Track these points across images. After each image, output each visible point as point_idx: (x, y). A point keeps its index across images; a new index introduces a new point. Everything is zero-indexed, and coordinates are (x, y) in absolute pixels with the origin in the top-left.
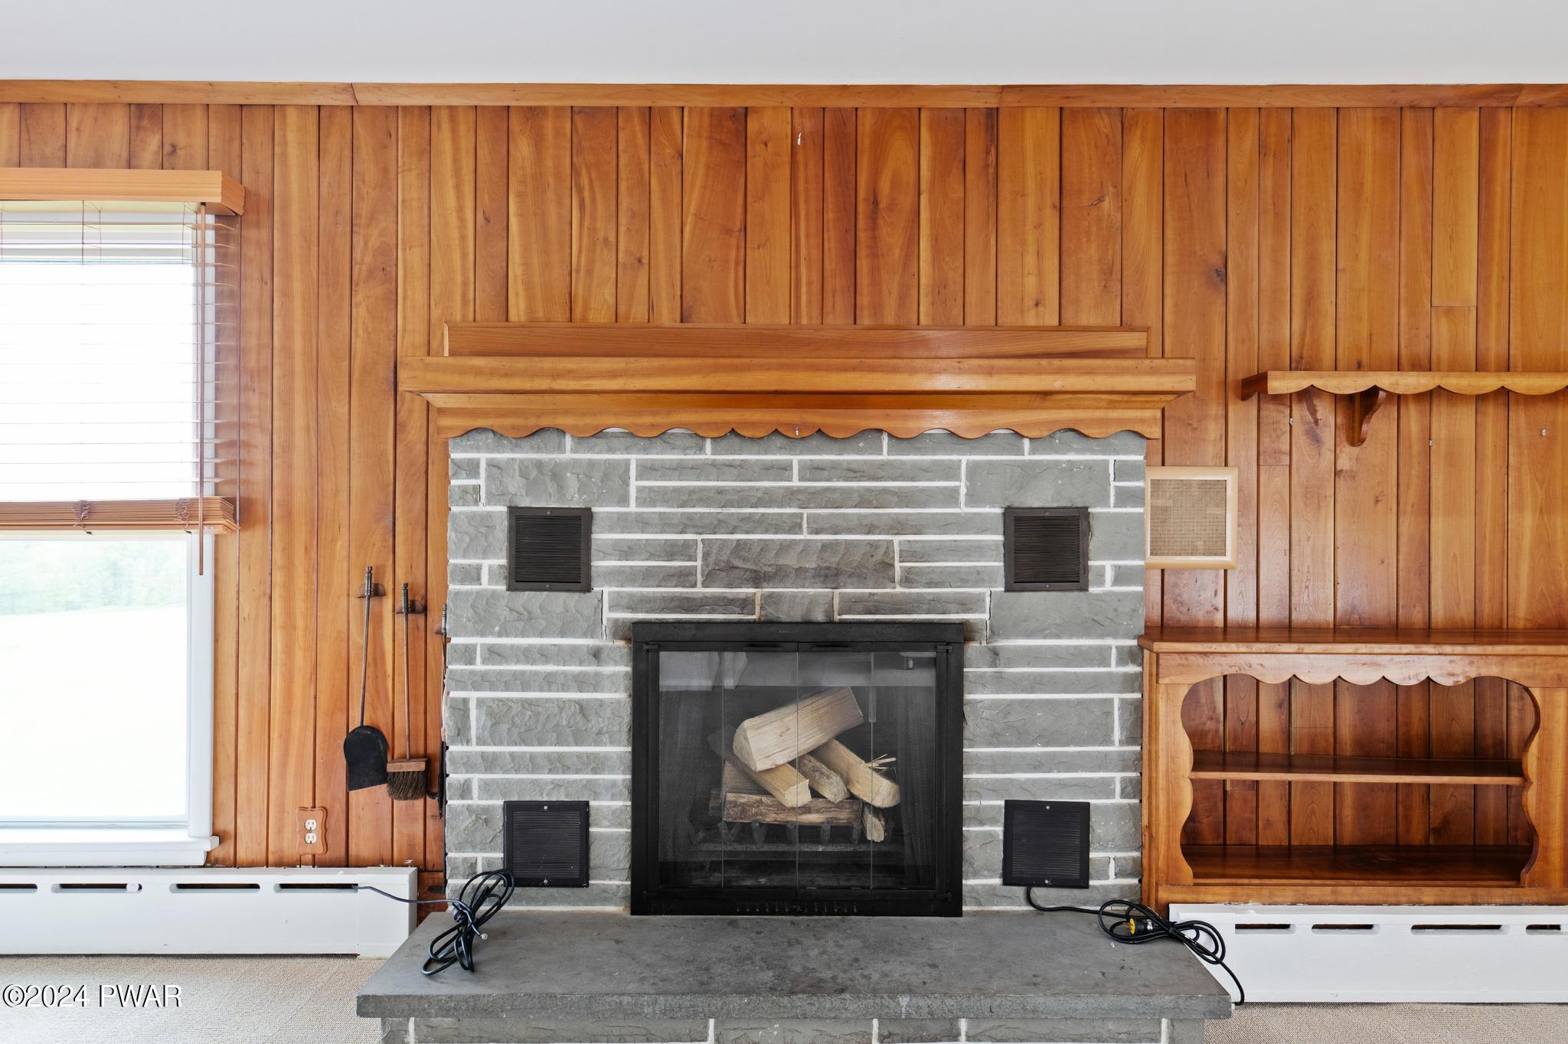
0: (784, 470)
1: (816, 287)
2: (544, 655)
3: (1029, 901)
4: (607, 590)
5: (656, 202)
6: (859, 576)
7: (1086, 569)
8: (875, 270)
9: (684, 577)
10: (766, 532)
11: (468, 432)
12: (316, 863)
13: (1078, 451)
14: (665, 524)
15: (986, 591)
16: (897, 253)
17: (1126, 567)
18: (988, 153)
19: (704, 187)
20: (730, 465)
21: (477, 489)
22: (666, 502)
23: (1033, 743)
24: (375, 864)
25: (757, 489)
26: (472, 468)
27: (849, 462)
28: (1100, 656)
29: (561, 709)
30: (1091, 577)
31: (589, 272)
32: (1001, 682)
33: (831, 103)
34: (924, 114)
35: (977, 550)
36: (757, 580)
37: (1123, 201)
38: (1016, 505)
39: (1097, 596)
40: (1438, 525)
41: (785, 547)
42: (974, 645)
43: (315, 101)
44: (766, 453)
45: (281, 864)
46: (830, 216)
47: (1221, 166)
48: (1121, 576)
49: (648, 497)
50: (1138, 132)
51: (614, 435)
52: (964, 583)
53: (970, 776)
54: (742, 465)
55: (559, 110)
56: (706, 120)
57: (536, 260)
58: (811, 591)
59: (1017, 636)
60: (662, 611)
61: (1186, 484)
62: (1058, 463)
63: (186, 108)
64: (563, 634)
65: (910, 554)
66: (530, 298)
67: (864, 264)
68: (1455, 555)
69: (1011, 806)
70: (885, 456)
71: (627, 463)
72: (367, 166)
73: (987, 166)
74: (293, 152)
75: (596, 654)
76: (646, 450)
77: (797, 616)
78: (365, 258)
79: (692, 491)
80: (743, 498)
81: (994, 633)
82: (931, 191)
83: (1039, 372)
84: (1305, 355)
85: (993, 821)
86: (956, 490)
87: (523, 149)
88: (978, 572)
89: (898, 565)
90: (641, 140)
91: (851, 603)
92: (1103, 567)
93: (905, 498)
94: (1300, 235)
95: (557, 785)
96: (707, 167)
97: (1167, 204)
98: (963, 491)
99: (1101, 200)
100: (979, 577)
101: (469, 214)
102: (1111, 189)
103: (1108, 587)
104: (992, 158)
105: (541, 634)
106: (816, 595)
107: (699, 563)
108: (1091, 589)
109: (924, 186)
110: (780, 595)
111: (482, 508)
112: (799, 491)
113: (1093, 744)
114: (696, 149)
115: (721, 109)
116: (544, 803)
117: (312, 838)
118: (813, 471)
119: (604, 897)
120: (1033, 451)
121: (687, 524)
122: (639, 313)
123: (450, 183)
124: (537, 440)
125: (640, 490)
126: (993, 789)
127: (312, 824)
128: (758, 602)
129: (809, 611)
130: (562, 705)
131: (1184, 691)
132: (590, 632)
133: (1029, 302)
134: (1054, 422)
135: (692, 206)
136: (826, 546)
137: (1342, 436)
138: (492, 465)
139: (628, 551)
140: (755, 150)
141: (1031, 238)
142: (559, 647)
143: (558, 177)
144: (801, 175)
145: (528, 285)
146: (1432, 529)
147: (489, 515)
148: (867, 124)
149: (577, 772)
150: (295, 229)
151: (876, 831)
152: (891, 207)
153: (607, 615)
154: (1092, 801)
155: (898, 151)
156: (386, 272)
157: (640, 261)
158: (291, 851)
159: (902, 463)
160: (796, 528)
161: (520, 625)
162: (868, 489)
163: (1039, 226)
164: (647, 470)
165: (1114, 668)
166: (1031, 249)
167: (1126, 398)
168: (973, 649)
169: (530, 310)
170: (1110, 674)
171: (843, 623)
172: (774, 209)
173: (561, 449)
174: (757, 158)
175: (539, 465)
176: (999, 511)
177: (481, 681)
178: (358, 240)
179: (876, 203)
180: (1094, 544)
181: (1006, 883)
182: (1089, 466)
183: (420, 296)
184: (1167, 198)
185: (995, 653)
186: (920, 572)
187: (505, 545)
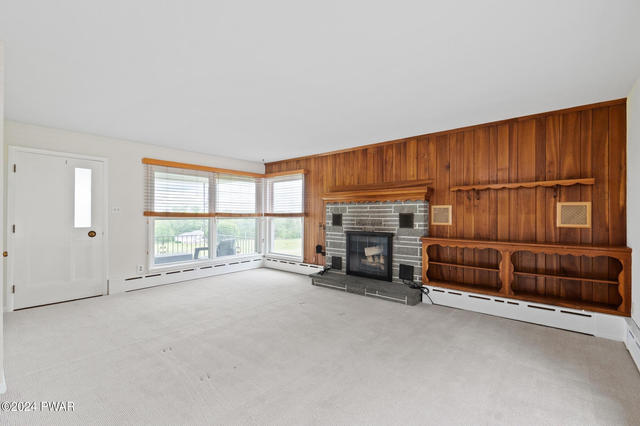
0: (366, 208)
1: (377, 177)
2: (336, 235)
3: (404, 282)
4: (344, 226)
5: (355, 166)
6: (377, 225)
7: (413, 224)
8: (386, 173)
9: (353, 224)
10: (364, 217)
11: (328, 203)
12: (314, 264)
13: (412, 203)
14: (351, 216)
15: (397, 228)
16: (389, 169)
17: (420, 224)
18: (404, 150)
19: (361, 162)
20: (359, 207)
21: (329, 211)
22: (351, 213)
23: (404, 254)
24: (321, 265)
25: (363, 211)
26: (328, 208)
27: (376, 206)
28: (416, 240)
29: (338, 243)
30: (414, 226)
31: (346, 177)
32: (399, 244)
33: (379, 146)
34: (394, 145)
35: (395, 221)
36: (363, 225)
37: (429, 155)
38: (401, 213)
39: (415, 229)
40: (499, 216)
41: (367, 220)
42: (395, 237)
43: (314, 157)
44: (364, 205)
45: (311, 264)
46: (379, 164)
47: (448, 146)
48: (419, 226)
49: (349, 212)
50: (432, 142)
51: (345, 203)
52: (393, 226)
53: (395, 259)
54: (361, 207)
55: (342, 153)
56: (361, 151)
57: (339, 176)
58: (370, 227)
59: (402, 236)
60: (351, 229)
61: (440, 209)
62: (408, 205)
63: (302, 160)
64: (339, 232)
65: (385, 221)
66: (339, 182)
67: (384, 172)
68: (503, 224)
69: (401, 265)
70: (381, 205)
71: (346, 207)
72: (320, 165)
73: (404, 152)
74: (312, 164)
75: (342, 236)
76: (349, 205)
77: (368, 231)
78: (320, 178)
79: (355, 211)
80: (361, 212)
81: (398, 235)
82: (395, 158)
83: (400, 190)
84: (467, 181)
85: (397, 267)
86: (392, 211)
87: (338, 160)
88: (395, 224)
89: (383, 223)
90: (353, 157)
91: (376, 229)
92: (416, 224)
93: (384, 212)
94: (465, 157)
95: (338, 254)
96: (361, 159)
97: (438, 154)
98: (393, 211)
99: (425, 155)
100: (395, 225)
101: (331, 170)
102: (426, 153)
103: (417, 228)
104: (405, 151)
105: (336, 232)
106: (371, 228)
107: (355, 222)
108: (414, 228)
109: (394, 157)
110: (366, 227)
111: (330, 214)
112: (369, 211)
113: (415, 256)
114: (360, 156)
115: (363, 149)
116: (336, 257)
117: (314, 260)
118: (371, 208)
119: (343, 272)
120: (404, 204)
121: (354, 216)
122: (352, 183)
123: (329, 166)
124: (335, 204)
125: (348, 211)
126: (398, 262)
127: (314, 258)
128: (363, 228)
129: (370, 230)
130: (338, 242)
131: (427, 247)
132: (342, 232)
133: (411, 176)
134: (406, 199)
135: (359, 165)
136: (372, 220)
137: (475, 198)
138: (331, 208)
139: (346, 220)
140: (368, 155)
141: (412, 164)
142: (338, 234)
143: (342, 163)
144: (375, 159)
145: (338, 180)
146: (498, 218)
147: (330, 215)
148: (385, 148)
149: (340, 253)
150: (312, 175)
151: (383, 268)
152: (389, 162)
153: (344, 230)
154: (414, 266)
155: (390, 152)
156: (322, 180)
157: (352, 175)
158: (312, 262)
159: (384, 206)
160: (368, 217)
161: (334, 231)
162: (379, 211)
163: (413, 162)
164: (349, 208)
165: (418, 242)
166: (412, 166)
167: (417, 194)
168: (394, 238)
169: (339, 184)
170: (417, 243)
171: (375, 232)
172: (371, 165)
173: (339, 205)
174: (369, 156)
175: (336, 207)
176: (398, 214)
177: (329, 239)
178: (319, 175)
179: (386, 161)
180: (415, 219)
181: (400, 278)
182: (413, 206)
183: (326, 183)
184: (437, 153)
185: (398, 238)
186: (386, 224)
187: (332, 219)
